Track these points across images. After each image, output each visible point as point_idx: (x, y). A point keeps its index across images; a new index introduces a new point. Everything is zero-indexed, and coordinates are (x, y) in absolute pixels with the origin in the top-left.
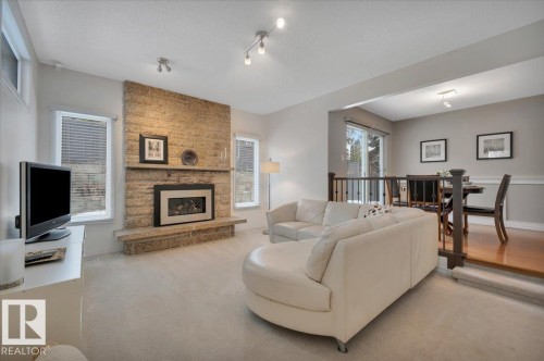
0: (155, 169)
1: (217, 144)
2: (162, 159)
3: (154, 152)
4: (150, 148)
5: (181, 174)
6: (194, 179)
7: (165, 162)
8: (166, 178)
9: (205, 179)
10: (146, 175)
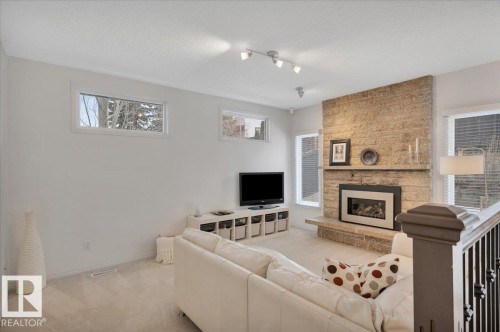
0: (341, 170)
1: (407, 135)
2: (344, 160)
3: (339, 155)
4: (337, 152)
5: (363, 174)
6: (377, 180)
7: (347, 163)
8: (350, 177)
9: (390, 180)
10: (335, 175)
